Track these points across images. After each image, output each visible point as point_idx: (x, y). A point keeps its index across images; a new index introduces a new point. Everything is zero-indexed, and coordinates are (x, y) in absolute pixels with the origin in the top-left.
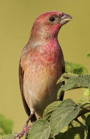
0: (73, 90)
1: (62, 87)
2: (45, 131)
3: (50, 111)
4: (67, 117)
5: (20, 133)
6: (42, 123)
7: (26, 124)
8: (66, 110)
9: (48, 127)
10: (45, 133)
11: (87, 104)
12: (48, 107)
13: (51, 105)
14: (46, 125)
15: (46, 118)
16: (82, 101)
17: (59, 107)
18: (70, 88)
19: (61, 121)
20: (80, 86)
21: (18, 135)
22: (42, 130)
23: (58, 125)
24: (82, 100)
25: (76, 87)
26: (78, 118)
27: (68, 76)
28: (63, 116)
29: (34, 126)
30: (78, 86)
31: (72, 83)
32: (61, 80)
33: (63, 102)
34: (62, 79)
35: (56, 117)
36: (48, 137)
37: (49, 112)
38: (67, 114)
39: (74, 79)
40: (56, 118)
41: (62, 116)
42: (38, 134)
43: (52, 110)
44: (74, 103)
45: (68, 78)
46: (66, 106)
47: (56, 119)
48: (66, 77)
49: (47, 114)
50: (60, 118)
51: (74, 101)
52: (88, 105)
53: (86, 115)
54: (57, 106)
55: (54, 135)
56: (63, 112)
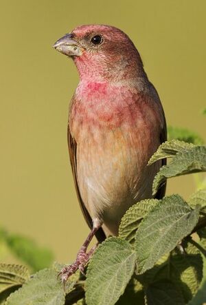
0: (186, 176)
1: (161, 169)
2: (124, 262)
4: (172, 233)
5: (71, 266)
6: (117, 245)
7: (84, 247)
8: (169, 218)
9: (130, 253)
10: (124, 266)
12: (128, 212)
13: (137, 208)
14: (126, 250)
15: (126, 236)
16: (201, 199)
17: (153, 211)
18: (178, 172)
19: (158, 240)
20: (200, 168)
21: (66, 269)
22: (117, 261)
23: (152, 250)
25: (191, 169)
27: (172, 147)
28: (163, 231)
29: (99, 252)
30: (196, 168)
31: (182, 161)
32: (158, 157)
33: (161, 202)
34: (159, 154)
35: (148, 232)
36: (131, 273)
37: (132, 222)
38: (170, 226)
39: (187, 154)
40: (148, 235)
41: (161, 230)
42: (109, 267)
43: (139, 218)
44: (186, 203)
45: (173, 153)
46: (169, 211)
47: (148, 237)
48: (168, 150)
49: (127, 227)
50: (156, 234)
54: (148, 209)
55: (145, 269)
56: (163, 222)
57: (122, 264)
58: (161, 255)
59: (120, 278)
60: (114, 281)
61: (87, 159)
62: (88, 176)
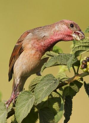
0: (54, 67)
2: (30, 100)
4: (49, 89)
6: (28, 94)
8: (48, 83)
9: (33, 96)
10: (30, 102)
11: (64, 78)
14: (31, 95)
17: (41, 80)
18: (51, 65)
19: (43, 92)
22: (28, 100)
23: (40, 96)
24: (61, 75)
25: (56, 64)
26: (57, 90)
27: (50, 54)
28: (45, 88)
30: (58, 64)
31: (53, 61)
33: (45, 77)
34: (45, 56)
35: (39, 88)
36: (33, 105)
37: (34, 84)
38: (48, 86)
40: (39, 90)
42: (24, 102)
43: (36, 83)
44: (54, 77)
46: (48, 80)
49: (31, 86)
50: (43, 89)
51: (54, 76)
52: (65, 80)
53: (63, 87)
54: (40, 79)
55: (38, 103)
56: (45, 85)
58: (44, 98)
59: (28, 106)
60: (26, 108)
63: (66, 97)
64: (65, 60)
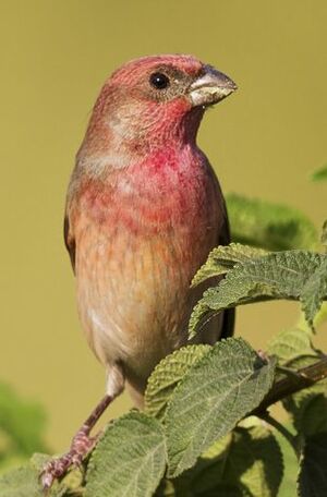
2: (150, 454)
3: (168, 380)
4: (228, 405)
6: (140, 426)
7: (86, 427)
8: (224, 379)
9: (161, 439)
10: (149, 464)
12: (159, 369)
13: (173, 361)
14: (154, 434)
15: (159, 409)
16: (287, 347)
17: (196, 368)
18: (234, 299)
19: (205, 418)
20: (270, 294)
21: (53, 464)
22: (139, 453)
23: (192, 436)
25: (255, 295)
26: (269, 409)
27: (230, 255)
28: (213, 402)
29: (109, 437)
30: (264, 293)
31: (243, 280)
32: (208, 272)
33: (212, 352)
34: (210, 268)
35: (187, 403)
36: (160, 475)
37: (167, 384)
38: (227, 393)
39: (253, 267)
40: (188, 408)
41: (209, 399)
42: (125, 464)
43: (176, 379)
45: (229, 264)
46: (225, 366)
47: (188, 413)
48: (225, 261)
49: (158, 394)
50: (202, 408)
51: (255, 347)
52: (306, 363)
53: (298, 397)
54: (193, 362)
55: (181, 468)
56: (213, 387)
57: (147, 458)
58: (209, 444)
59: (142, 483)
60: (132, 489)
61: (90, 278)
62: (94, 307)
63: (307, 441)
64: (300, 274)
